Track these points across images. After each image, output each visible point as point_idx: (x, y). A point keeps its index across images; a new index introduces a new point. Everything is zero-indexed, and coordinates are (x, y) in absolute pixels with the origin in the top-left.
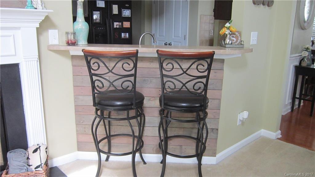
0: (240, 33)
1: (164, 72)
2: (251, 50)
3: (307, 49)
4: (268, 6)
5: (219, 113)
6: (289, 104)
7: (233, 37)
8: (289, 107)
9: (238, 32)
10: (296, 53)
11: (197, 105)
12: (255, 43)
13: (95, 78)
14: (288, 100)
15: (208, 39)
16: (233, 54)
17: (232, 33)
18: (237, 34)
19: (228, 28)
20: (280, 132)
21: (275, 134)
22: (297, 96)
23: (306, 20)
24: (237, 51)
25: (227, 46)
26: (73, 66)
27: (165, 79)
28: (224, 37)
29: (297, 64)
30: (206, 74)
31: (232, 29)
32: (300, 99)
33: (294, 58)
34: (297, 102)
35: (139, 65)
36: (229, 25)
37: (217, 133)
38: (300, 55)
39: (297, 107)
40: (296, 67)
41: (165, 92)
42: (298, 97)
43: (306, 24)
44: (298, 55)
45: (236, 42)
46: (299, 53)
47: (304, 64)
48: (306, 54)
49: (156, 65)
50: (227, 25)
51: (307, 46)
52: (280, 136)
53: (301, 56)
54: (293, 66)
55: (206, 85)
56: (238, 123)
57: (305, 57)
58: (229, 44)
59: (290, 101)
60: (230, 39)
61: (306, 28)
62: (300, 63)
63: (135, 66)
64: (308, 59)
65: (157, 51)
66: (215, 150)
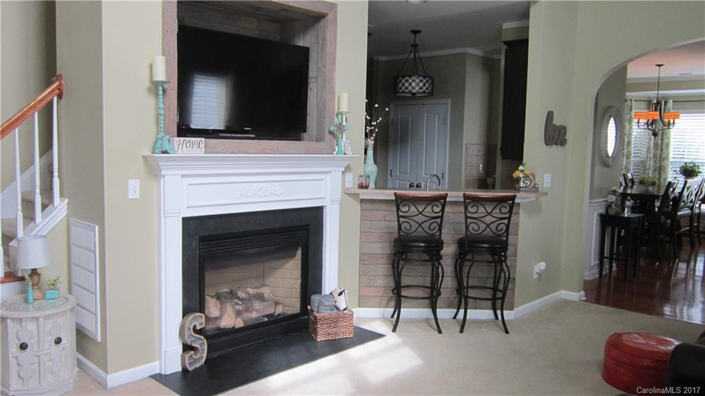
0: (534, 176)
1: (469, 215)
2: (546, 194)
3: (614, 192)
4: (561, 145)
5: (516, 261)
6: (596, 266)
7: (527, 180)
8: (596, 270)
9: (531, 175)
10: (598, 198)
11: (498, 246)
12: (549, 185)
13: (401, 219)
14: (594, 261)
15: (476, 178)
16: (525, 198)
17: (526, 176)
18: (530, 176)
19: (522, 171)
20: (583, 293)
21: (577, 294)
22: (606, 254)
23: (610, 155)
24: (529, 195)
25: (521, 189)
26: (362, 210)
27: (469, 221)
28: (518, 180)
29: (603, 211)
30: (507, 215)
31: (526, 172)
32: (611, 259)
33: (597, 204)
34: (607, 266)
35: (447, 209)
36: (523, 168)
37: (515, 282)
38: (606, 199)
39: (608, 271)
40: (601, 216)
41: (469, 233)
42: (608, 256)
43: (610, 160)
44: (602, 200)
45: (530, 185)
46: (604, 197)
47: (612, 212)
48: (612, 198)
49: (462, 209)
50: (521, 168)
51: (614, 188)
52: (584, 298)
53: (607, 201)
54: (597, 214)
55: (508, 226)
56: (535, 276)
57: (612, 202)
58: (523, 187)
59: (597, 262)
60: (524, 182)
61: (611, 164)
62: (607, 211)
63: (443, 209)
64: (616, 205)
65: (464, 194)
66: (513, 303)
